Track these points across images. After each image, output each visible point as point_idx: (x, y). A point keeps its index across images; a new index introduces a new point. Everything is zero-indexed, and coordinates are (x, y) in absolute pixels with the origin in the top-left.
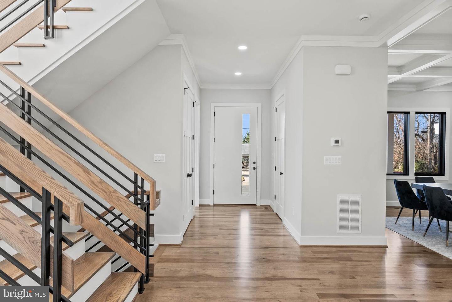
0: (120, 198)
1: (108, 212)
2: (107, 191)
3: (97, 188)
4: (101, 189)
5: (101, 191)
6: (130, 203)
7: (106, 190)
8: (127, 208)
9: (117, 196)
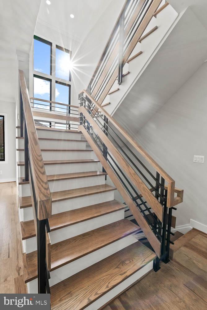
0: (145, 189)
1: (138, 198)
2: (138, 182)
3: (132, 178)
4: (134, 179)
5: (134, 180)
6: (152, 196)
7: (137, 180)
8: (149, 198)
9: (143, 187)
